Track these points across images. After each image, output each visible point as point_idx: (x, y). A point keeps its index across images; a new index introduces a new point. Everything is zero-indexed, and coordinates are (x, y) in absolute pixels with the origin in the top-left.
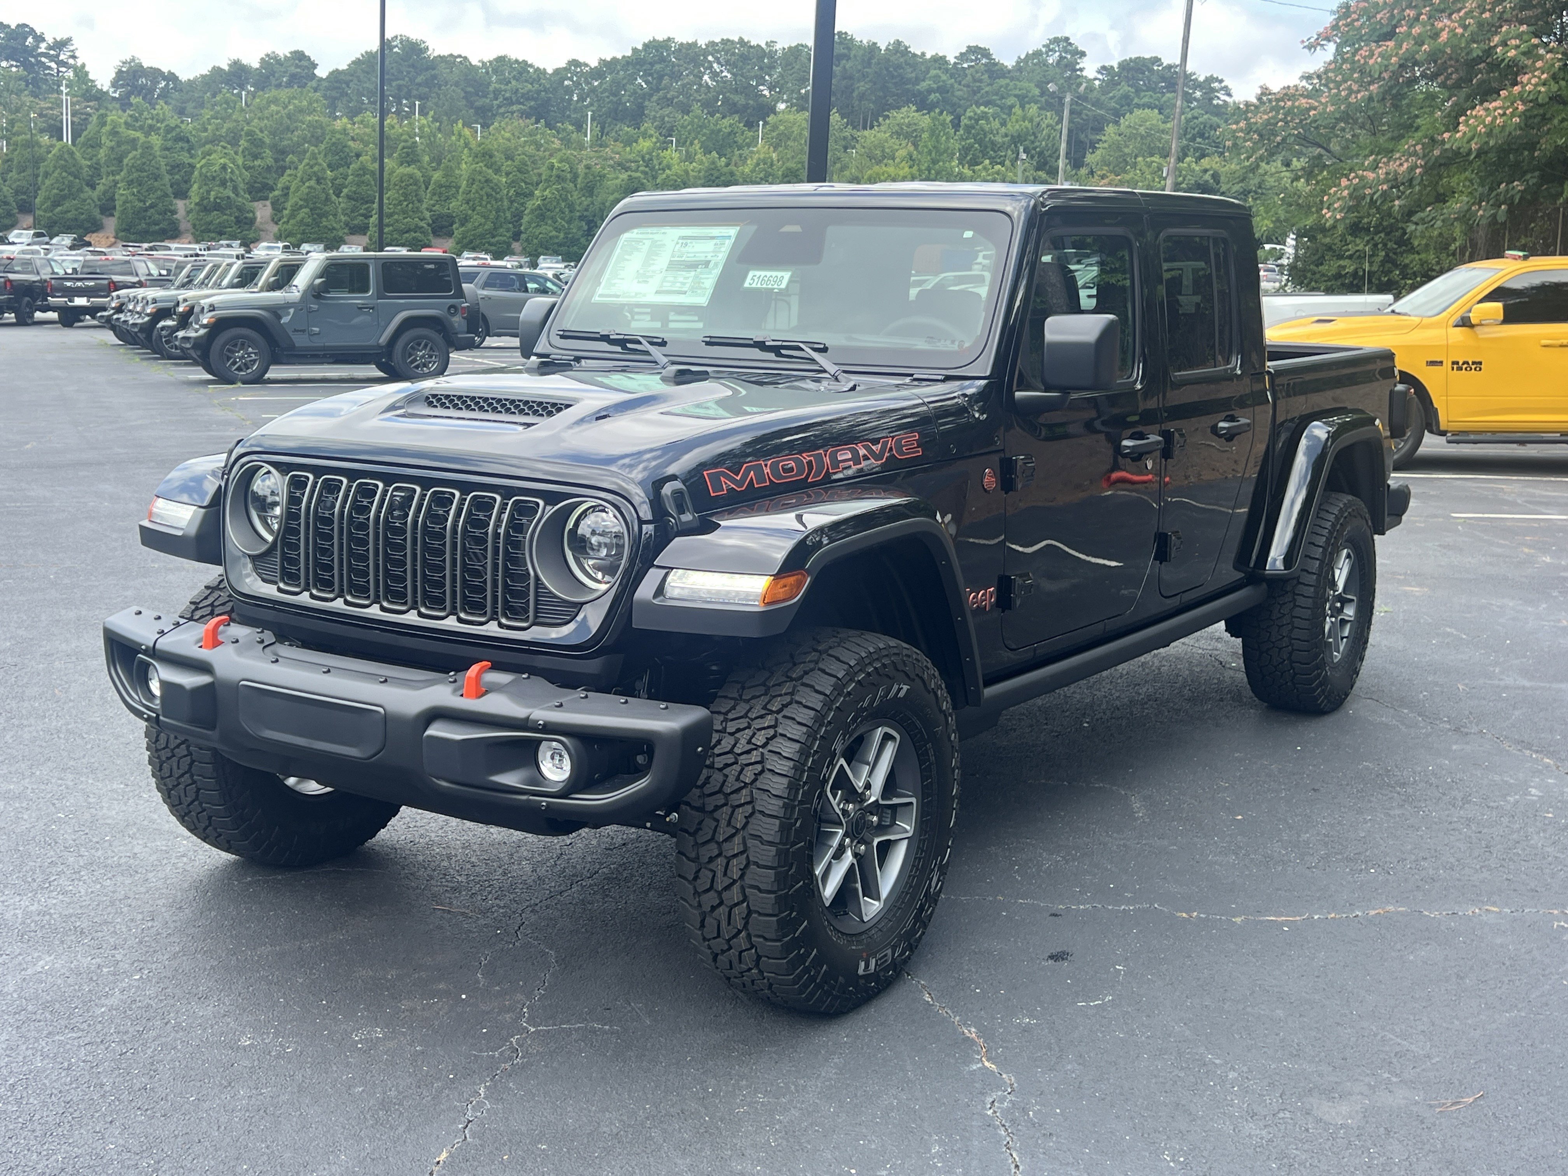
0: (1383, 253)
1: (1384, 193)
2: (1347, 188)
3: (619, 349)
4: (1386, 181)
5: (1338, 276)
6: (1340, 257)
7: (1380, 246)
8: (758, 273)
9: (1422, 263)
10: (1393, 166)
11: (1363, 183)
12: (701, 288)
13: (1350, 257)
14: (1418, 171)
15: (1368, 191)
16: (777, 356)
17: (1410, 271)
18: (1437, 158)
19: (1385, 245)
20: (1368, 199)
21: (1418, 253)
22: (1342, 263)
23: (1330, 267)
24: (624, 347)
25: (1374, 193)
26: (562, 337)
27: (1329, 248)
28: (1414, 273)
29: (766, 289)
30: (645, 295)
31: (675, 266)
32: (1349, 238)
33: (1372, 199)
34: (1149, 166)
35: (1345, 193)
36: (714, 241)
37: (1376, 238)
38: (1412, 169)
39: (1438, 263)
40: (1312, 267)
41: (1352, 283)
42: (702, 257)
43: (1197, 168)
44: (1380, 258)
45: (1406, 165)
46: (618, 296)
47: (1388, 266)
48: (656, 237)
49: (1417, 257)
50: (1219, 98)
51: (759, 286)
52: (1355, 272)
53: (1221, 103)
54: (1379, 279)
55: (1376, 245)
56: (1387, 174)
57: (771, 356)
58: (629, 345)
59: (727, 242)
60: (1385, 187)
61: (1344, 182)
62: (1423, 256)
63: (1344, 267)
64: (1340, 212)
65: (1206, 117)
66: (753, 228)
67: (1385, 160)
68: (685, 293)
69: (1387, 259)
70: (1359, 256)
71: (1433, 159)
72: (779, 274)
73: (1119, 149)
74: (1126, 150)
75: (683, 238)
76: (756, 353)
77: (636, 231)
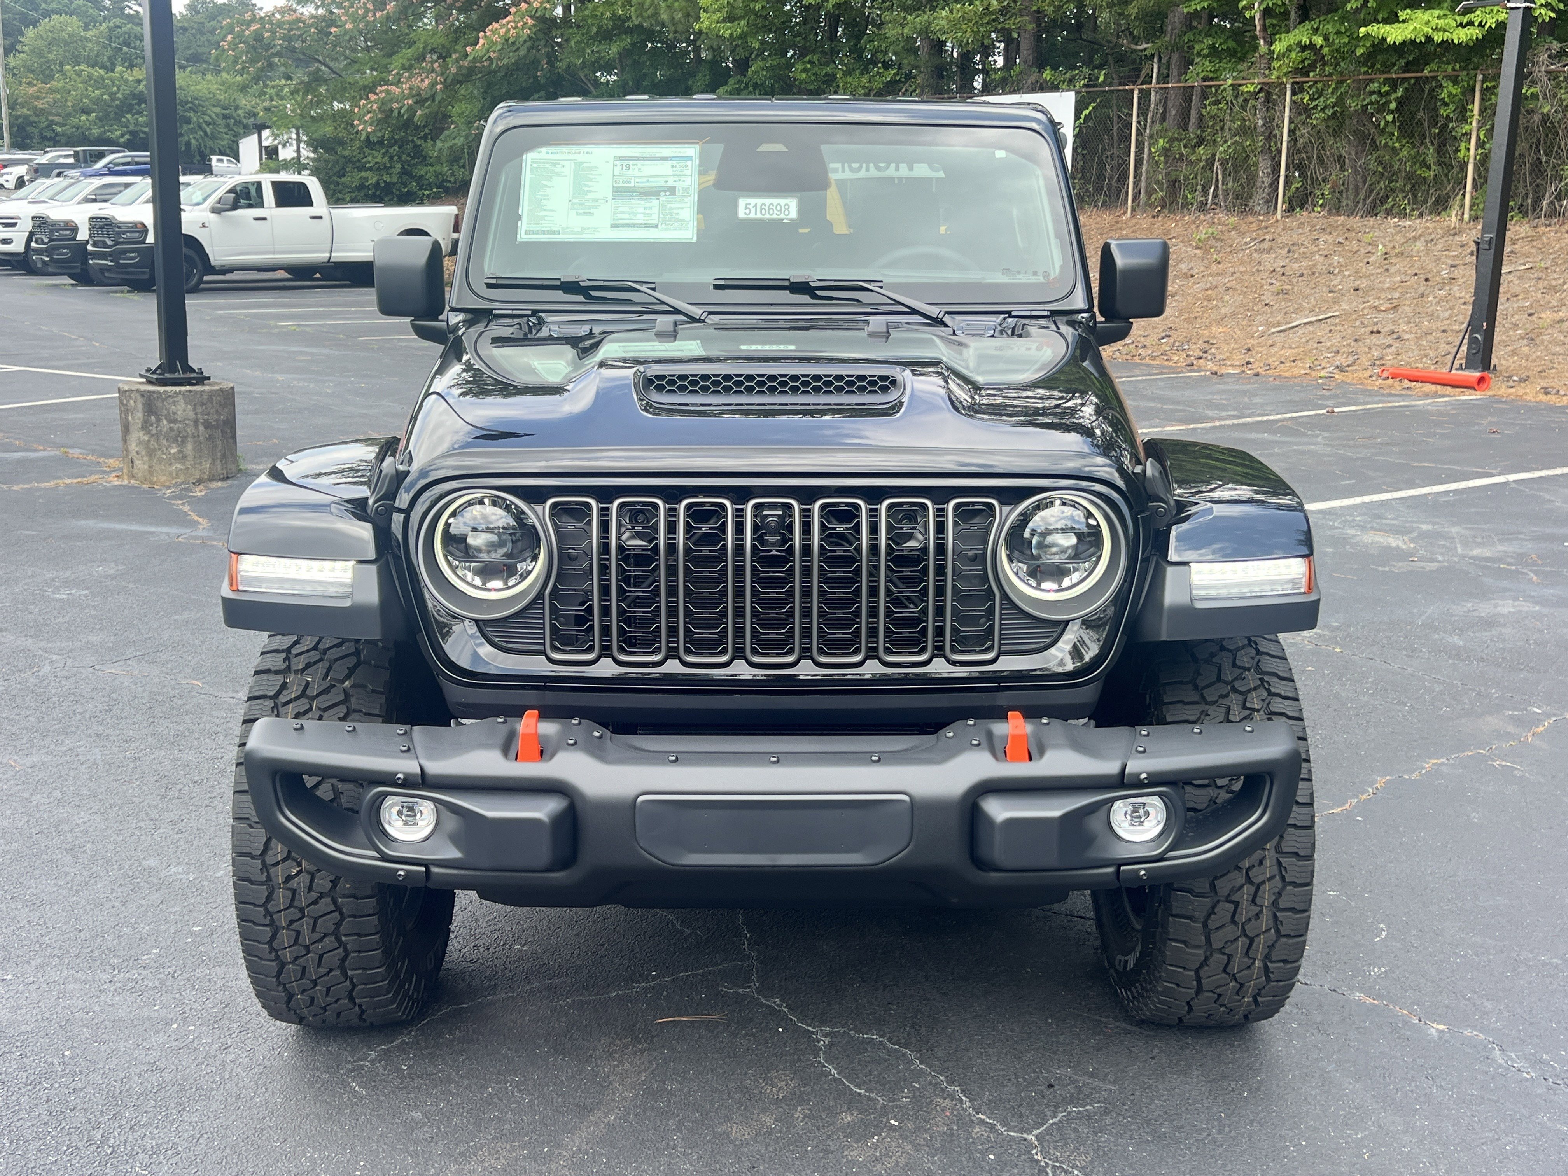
0: (399, 165)
1: (410, 107)
2: (375, 101)
3: (581, 298)
4: (411, 96)
5: (361, 187)
6: (362, 168)
7: (396, 158)
8: (752, 201)
9: (437, 175)
10: (416, 82)
11: (389, 97)
12: (677, 220)
13: (370, 169)
14: (439, 87)
15: (395, 106)
16: (813, 298)
17: (426, 182)
18: (455, 75)
19: (400, 157)
20: (396, 113)
21: (432, 165)
22: (363, 174)
23: (352, 179)
24: (588, 296)
25: (401, 108)
26: (489, 286)
27: (348, 160)
28: (430, 184)
29: (770, 220)
30: (596, 230)
31: (621, 192)
32: (367, 151)
33: (399, 113)
34: (80, 76)
35: (375, 107)
36: (669, 163)
37: (391, 150)
38: (433, 85)
39: (452, 174)
40: (335, 178)
41: (374, 193)
42: (660, 182)
43: (131, 79)
44: (398, 170)
45: (427, 81)
46: (557, 232)
47: (405, 177)
48: (580, 158)
49: (432, 169)
50: (130, 8)
51: (759, 216)
52: (378, 183)
53: (132, 12)
54: (400, 190)
55: (391, 158)
56: (411, 89)
57: (806, 299)
58: (593, 293)
59: (689, 163)
60: (410, 102)
61: (372, 97)
62: (438, 168)
63: (366, 179)
64: (371, 125)
65: (129, 26)
66: (720, 148)
67: (407, 74)
68: (656, 226)
69: (404, 172)
70: (379, 169)
71: (451, 77)
72: (783, 201)
73: (41, 55)
74: (51, 57)
75: (621, 159)
76: (785, 296)
77: (544, 150)
